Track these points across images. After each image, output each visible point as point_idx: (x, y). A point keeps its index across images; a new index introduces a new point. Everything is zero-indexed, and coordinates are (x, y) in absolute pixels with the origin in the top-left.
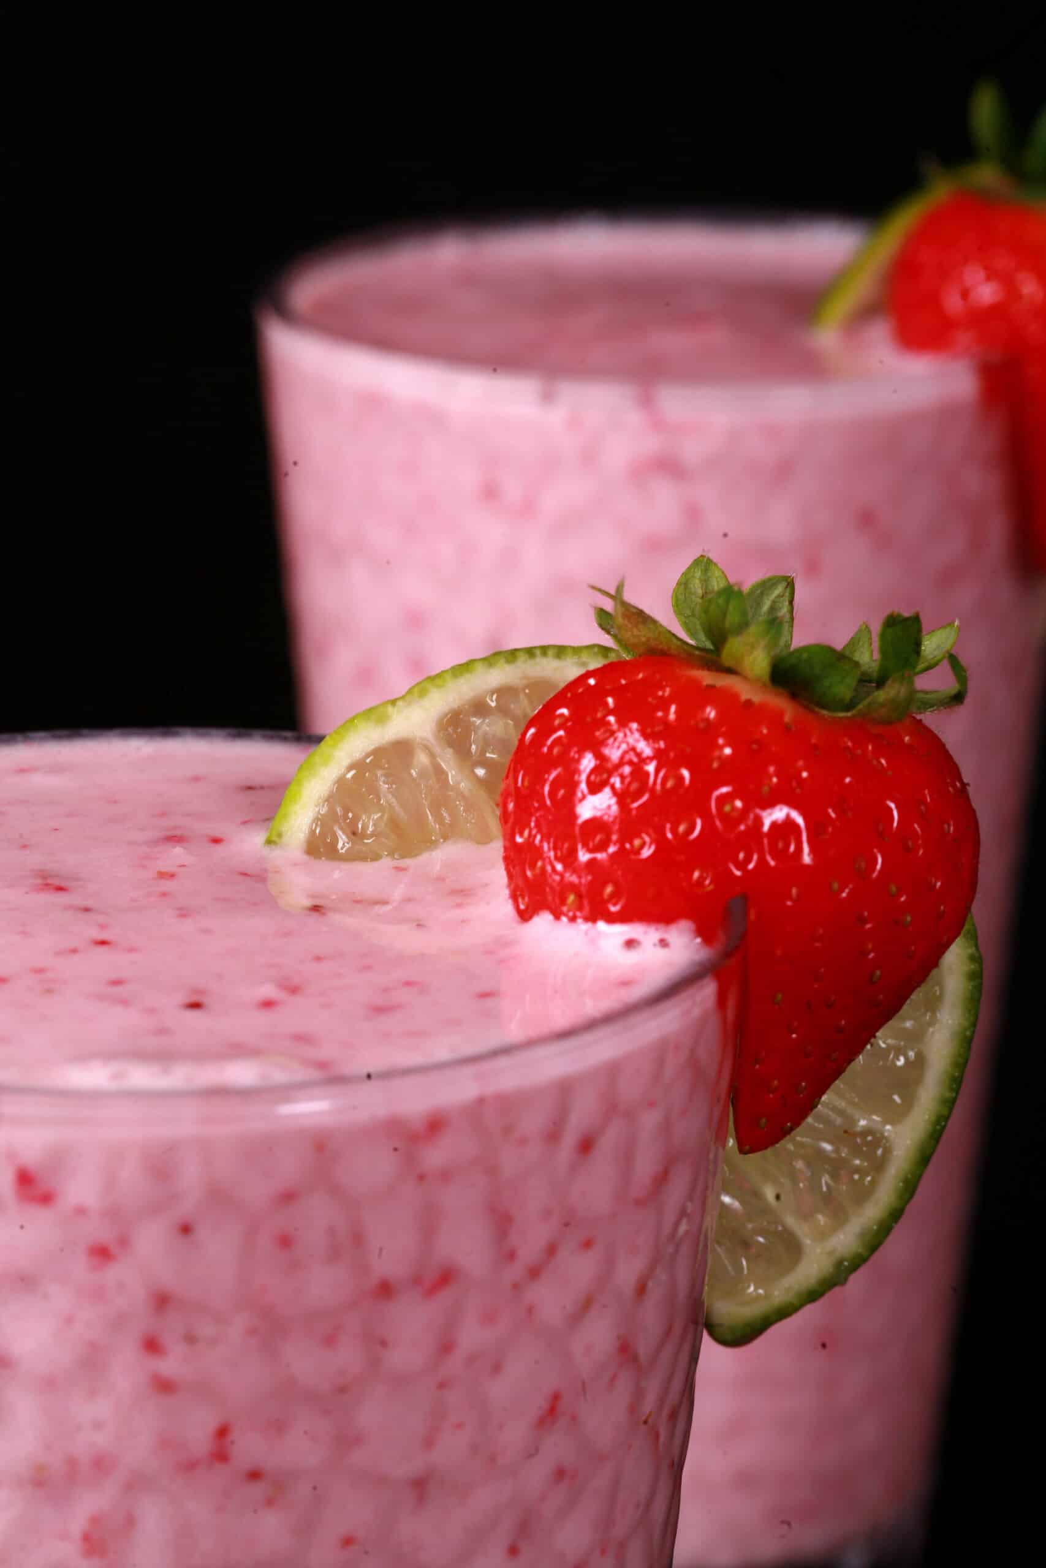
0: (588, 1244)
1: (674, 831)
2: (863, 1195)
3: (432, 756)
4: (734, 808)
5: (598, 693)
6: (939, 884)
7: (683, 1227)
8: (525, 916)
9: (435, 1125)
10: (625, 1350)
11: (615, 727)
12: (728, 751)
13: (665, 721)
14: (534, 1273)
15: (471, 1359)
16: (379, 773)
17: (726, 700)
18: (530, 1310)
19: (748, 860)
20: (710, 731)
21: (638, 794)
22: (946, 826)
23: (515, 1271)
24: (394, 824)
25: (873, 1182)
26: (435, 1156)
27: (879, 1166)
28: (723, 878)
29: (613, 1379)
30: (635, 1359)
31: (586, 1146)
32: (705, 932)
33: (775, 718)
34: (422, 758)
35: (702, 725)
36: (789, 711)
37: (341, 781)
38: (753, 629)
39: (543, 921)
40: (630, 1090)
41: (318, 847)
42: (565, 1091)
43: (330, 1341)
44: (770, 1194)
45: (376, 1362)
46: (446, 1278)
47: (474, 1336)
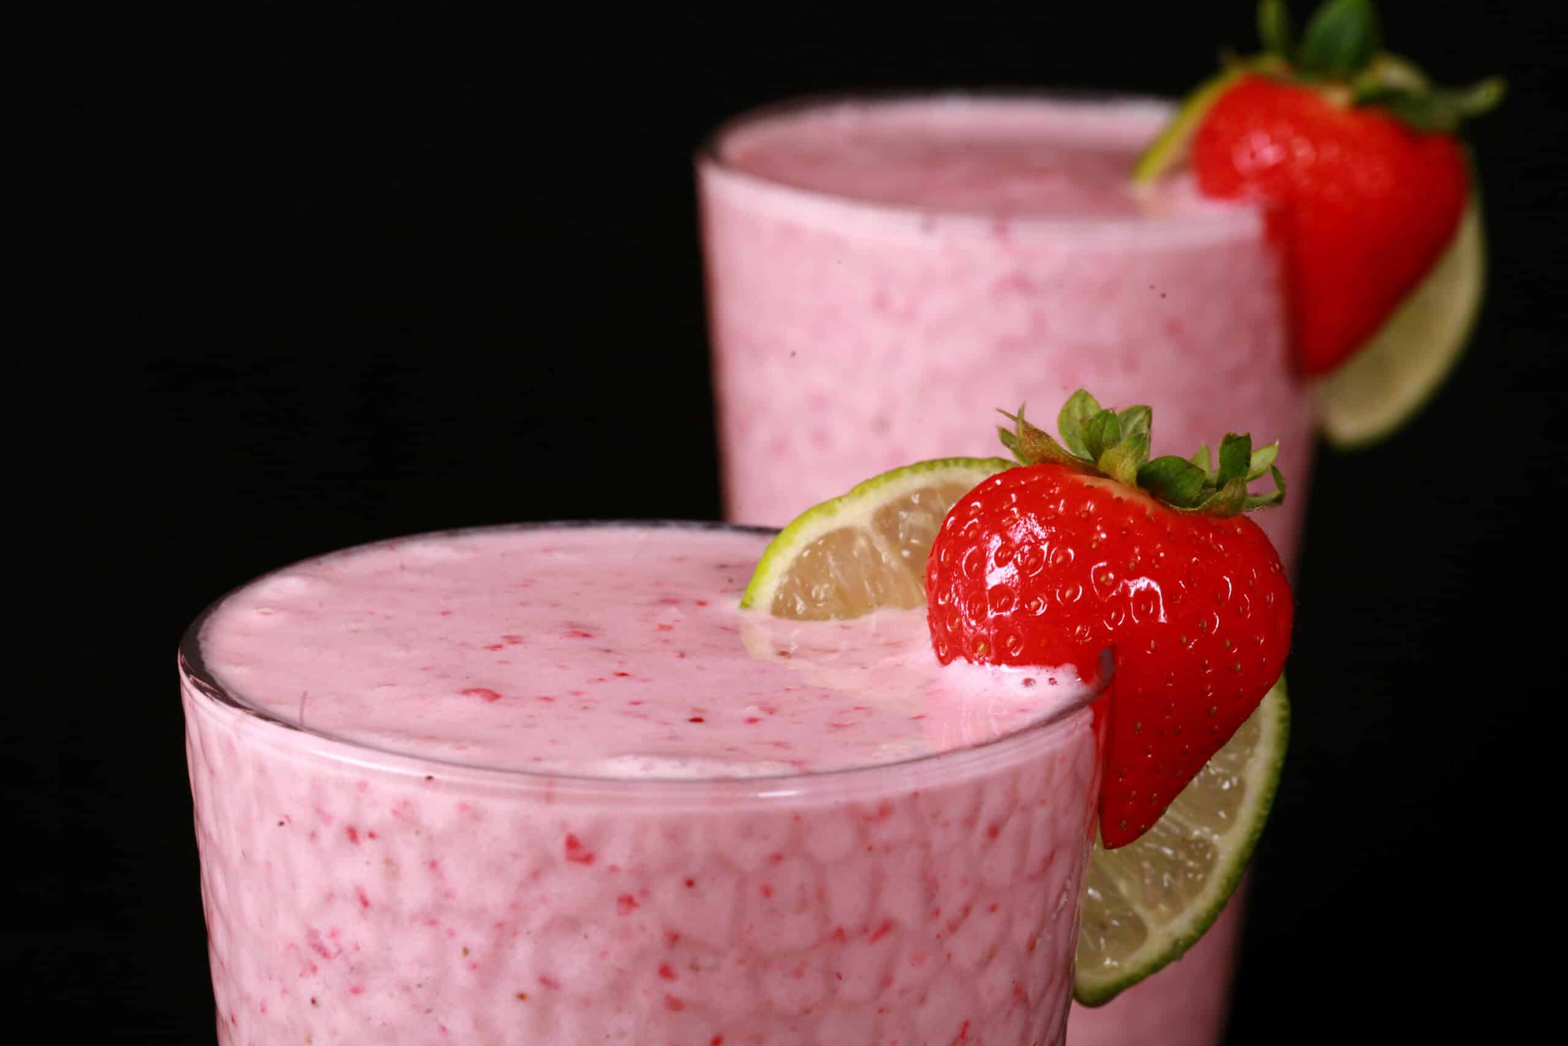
0: (993, 908)
1: (1062, 596)
2: (1195, 889)
3: (870, 541)
4: (1107, 579)
5: (1004, 492)
6: (1262, 641)
7: (1064, 900)
8: (944, 661)
9: (884, 811)
10: (1019, 992)
11: (1017, 516)
12: (1103, 536)
13: (1055, 512)
14: (953, 927)
15: (903, 992)
16: (829, 553)
17: (1103, 498)
18: (949, 956)
19: (1118, 618)
20: (1091, 518)
21: (1034, 567)
22: (1268, 597)
23: (941, 924)
24: (840, 592)
25: (1204, 881)
26: (883, 833)
27: (1208, 867)
28: (1099, 633)
29: (1009, 1014)
30: (1026, 1000)
31: (994, 832)
32: (1084, 674)
33: (1140, 512)
34: (862, 543)
35: (1083, 516)
36: (1150, 507)
37: (799, 559)
38: (1124, 442)
39: (960, 663)
40: (1028, 791)
41: (782, 609)
42: (979, 789)
43: (798, 974)
44: (1123, 887)
45: (833, 991)
46: (886, 928)
47: (905, 974)
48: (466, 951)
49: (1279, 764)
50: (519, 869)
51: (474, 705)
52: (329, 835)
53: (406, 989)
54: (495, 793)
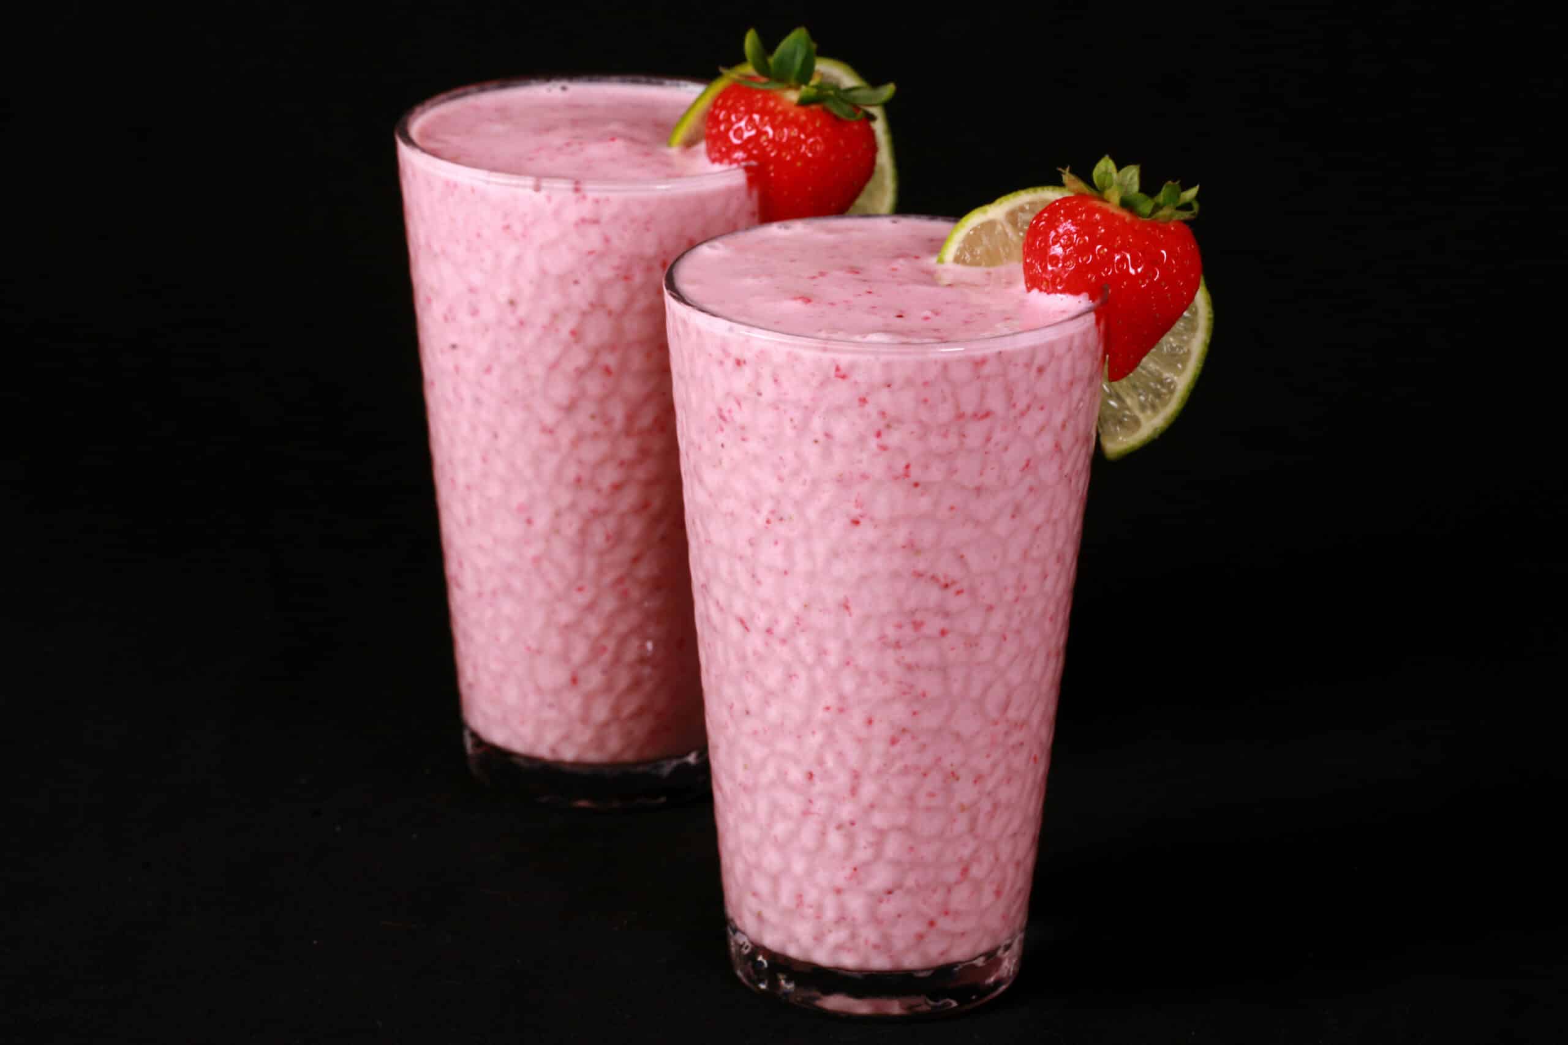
0: (1042, 408)
1: (1082, 260)
2: (1165, 404)
3: (1003, 226)
4: (1104, 252)
5: (1059, 208)
8: (1029, 290)
9: (986, 360)
10: (1057, 446)
11: (1062, 222)
12: (1103, 231)
13: (1081, 220)
14: (1023, 414)
15: (997, 444)
16: (983, 233)
17: (1106, 214)
18: (1020, 428)
19: (1109, 271)
20: (1097, 223)
21: (1070, 246)
22: (1187, 261)
23: (1013, 413)
24: (987, 251)
25: (1169, 398)
26: (985, 370)
27: (1172, 392)
28: (1099, 277)
29: (1052, 457)
30: (1060, 451)
31: (1041, 370)
32: (1092, 298)
34: (999, 228)
35: (1094, 221)
36: (1128, 217)
37: (968, 236)
39: (1035, 291)
40: (1060, 350)
41: (958, 260)
42: (1033, 351)
43: (945, 435)
44: (1129, 401)
45: (962, 444)
46: (987, 414)
47: (999, 436)
48: (791, 420)
49: (1208, 341)
50: (814, 383)
51: (798, 305)
52: (730, 364)
53: (765, 439)
54: (806, 348)
